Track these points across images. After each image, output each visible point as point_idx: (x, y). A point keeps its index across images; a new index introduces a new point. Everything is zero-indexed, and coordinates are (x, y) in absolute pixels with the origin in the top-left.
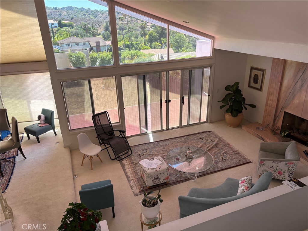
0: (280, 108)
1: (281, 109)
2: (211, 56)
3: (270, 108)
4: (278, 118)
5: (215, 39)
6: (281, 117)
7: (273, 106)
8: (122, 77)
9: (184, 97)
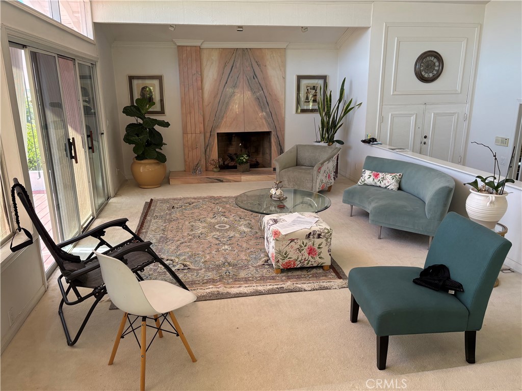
0: (209, 131)
1: (211, 132)
2: (92, 39)
3: (194, 135)
4: (208, 148)
6: (213, 145)
7: (198, 131)
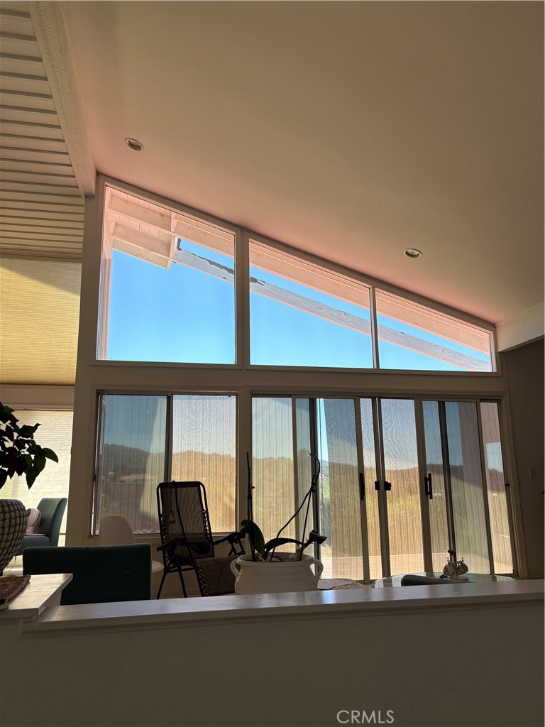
2: (495, 371)
5: (498, 329)
8: (254, 399)
9: (430, 475)
